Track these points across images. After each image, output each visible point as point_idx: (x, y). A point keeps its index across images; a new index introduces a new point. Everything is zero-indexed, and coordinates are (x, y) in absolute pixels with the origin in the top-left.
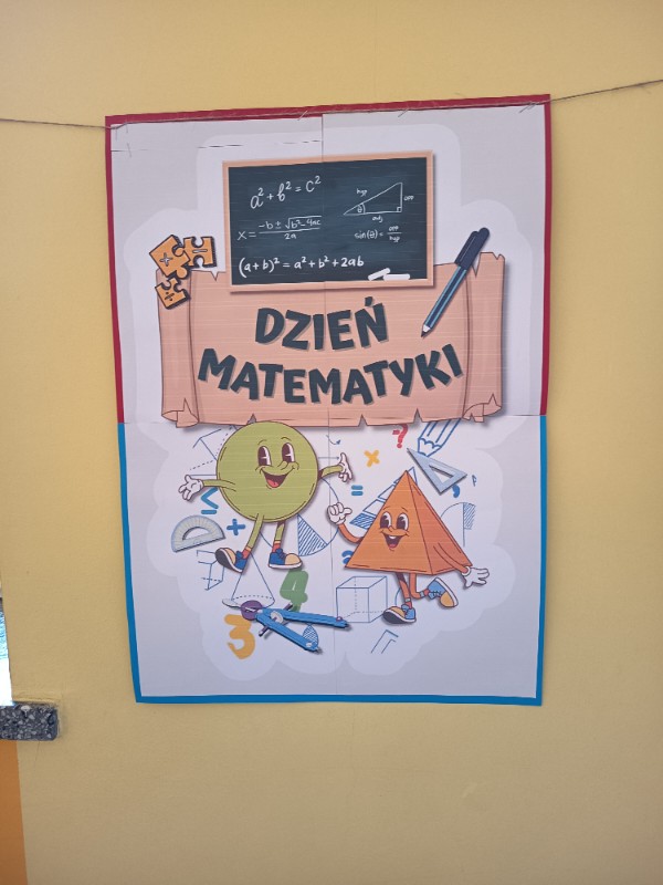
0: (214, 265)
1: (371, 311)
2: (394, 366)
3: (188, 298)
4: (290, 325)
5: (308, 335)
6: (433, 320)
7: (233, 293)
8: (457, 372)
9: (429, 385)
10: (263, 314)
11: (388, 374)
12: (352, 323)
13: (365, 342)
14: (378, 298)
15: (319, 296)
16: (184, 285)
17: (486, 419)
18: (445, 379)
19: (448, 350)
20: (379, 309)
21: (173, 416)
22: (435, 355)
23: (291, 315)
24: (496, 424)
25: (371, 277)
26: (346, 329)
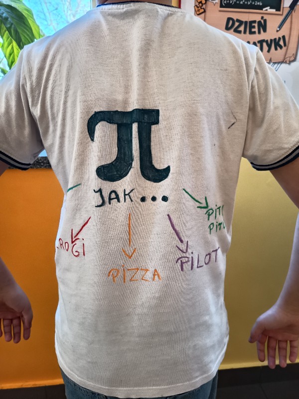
1: (262, 21)
2: (267, 42)
3: (205, 11)
4: (237, 24)
5: (242, 28)
6: (280, 26)
7: (220, 11)
8: (285, 45)
9: (276, 49)
10: (229, 19)
11: (265, 44)
12: (256, 25)
13: (259, 33)
14: (266, 17)
15: (247, 14)
16: (204, 6)
17: (290, 62)
18: (281, 47)
19: (284, 37)
20: (265, 21)
22: (280, 38)
23: (238, 21)
24: (293, 64)
25: (264, 9)
26: (254, 27)
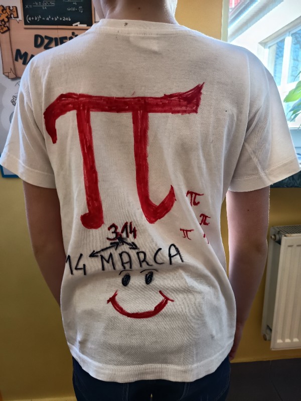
0: (18, 17)
3: (9, 29)
4: (46, 41)
5: (53, 45)
10: (37, 37)
14: (76, 33)
15: (56, 31)
16: (7, 24)
21: (7, 74)
23: (47, 37)
25: (74, 25)
